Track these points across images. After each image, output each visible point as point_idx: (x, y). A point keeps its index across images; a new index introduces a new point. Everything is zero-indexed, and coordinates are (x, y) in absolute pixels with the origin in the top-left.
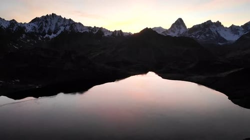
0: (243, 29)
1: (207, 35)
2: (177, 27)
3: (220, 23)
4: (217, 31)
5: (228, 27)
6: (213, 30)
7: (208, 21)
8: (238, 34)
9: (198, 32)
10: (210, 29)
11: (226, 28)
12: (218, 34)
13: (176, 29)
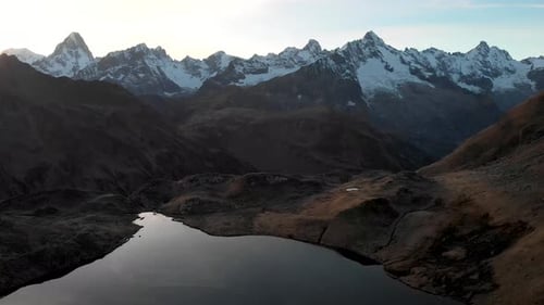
0: (207, 67)
1: (141, 75)
2: (70, 52)
3: (164, 51)
4: (158, 68)
5: (180, 60)
6: (152, 66)
7: (139, 46)
8: (199, 74)
9: (120, 67)
10: (145, 64)
11: (176, 62)
12: (162, 73)
13: (69, 56)
